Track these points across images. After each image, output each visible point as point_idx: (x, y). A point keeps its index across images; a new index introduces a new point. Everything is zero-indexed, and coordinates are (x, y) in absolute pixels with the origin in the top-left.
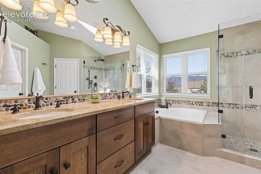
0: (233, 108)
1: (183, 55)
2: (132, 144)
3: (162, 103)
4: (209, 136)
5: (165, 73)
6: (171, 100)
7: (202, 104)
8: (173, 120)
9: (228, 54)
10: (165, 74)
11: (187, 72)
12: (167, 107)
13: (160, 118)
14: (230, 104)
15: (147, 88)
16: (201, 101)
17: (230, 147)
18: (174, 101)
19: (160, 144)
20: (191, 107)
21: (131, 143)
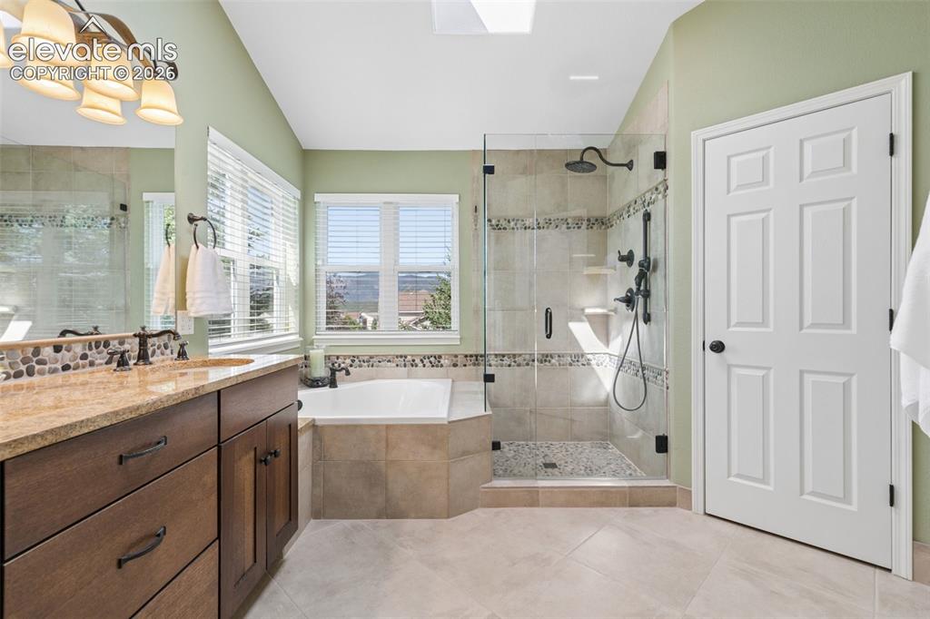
0: (509, 366)
1: (385, 203)
2: (210, 555)
3: (313, 371)
4: (465, 453)
5: (323, 261)
6: (345, 357)
7: (439, 362)
8: (360, 426)
9: (499, 221)
10: (323, 265)
11: (396, 261)
12: (333, 384)
13: (314, 426)
14: (504, 356)
15: (252, 315)
16: (437, 353)
17: (506, 470)
18: (357, 360)
19: (312, 521)
20: (408, 373)
21: (203, 554)
